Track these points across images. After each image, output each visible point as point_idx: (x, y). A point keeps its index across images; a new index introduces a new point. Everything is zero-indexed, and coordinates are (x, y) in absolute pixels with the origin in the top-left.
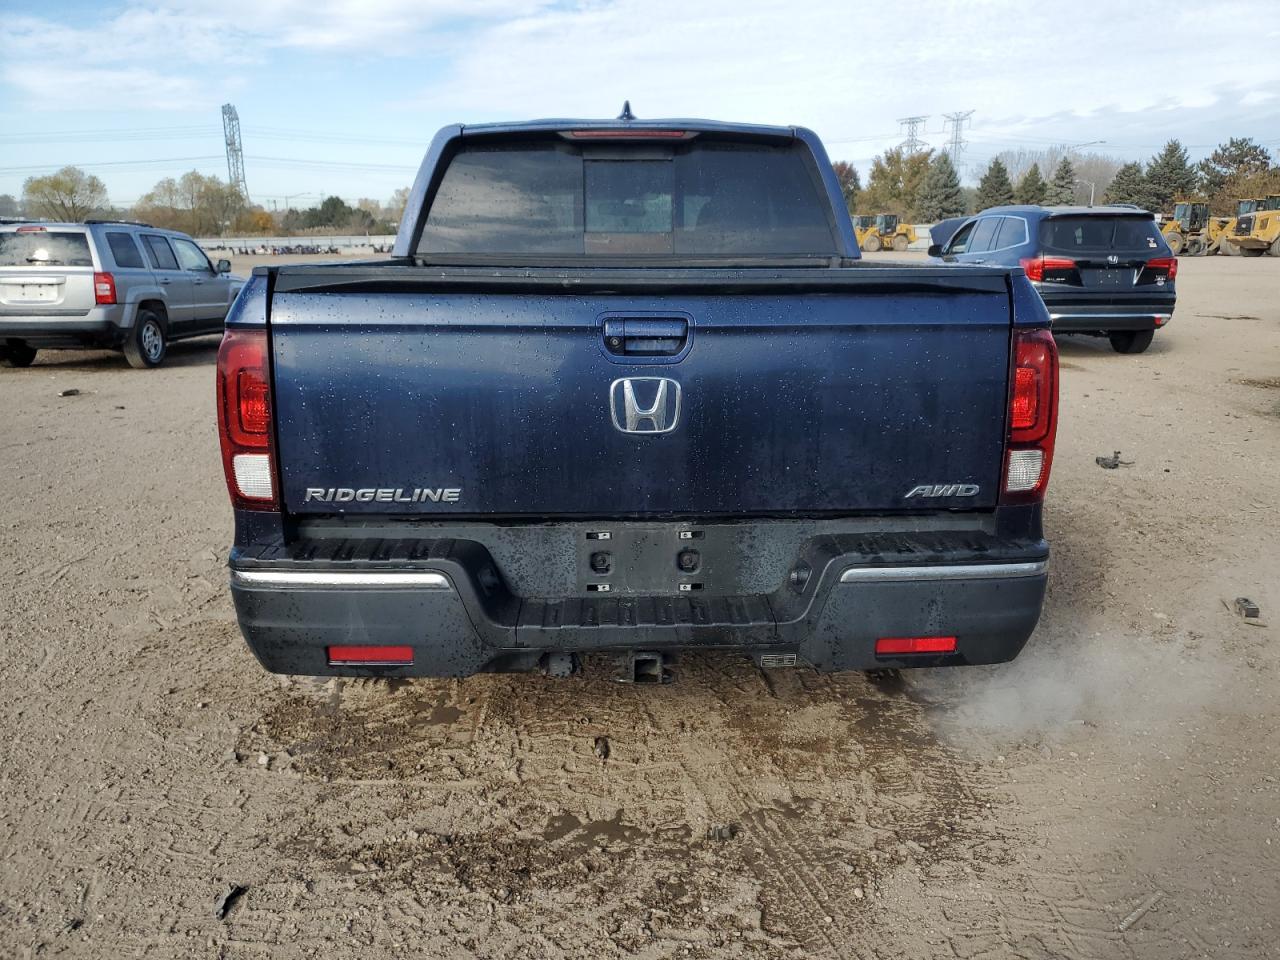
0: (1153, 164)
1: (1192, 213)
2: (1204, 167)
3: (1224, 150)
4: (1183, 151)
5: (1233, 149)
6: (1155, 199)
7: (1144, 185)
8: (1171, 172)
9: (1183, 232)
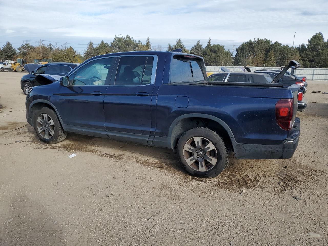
0: (4, 47)
1: (22, 61)
2: (19, 49)
3: (24, 46)
4: (11, 45)
5: (26, 46)
6: (7, 57)
7: (3, 53)
8: (9, 50)
9: (21, 66)
